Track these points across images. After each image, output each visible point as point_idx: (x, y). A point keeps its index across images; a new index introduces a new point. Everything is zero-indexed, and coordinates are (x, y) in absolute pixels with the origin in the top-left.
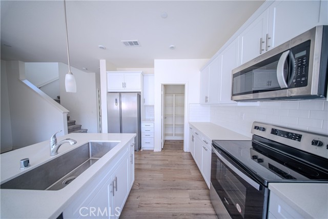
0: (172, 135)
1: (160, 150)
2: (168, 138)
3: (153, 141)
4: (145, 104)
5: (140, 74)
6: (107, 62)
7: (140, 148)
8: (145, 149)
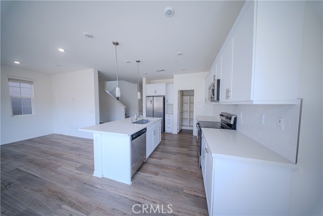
0: (187, 126)
1: (177, 133)
2: (184, 128)
3: (173, 127)
4: (168, 103)
5: (164, 85)
6: (146, 79)
7: (164, 131)
8: (167, 132)
